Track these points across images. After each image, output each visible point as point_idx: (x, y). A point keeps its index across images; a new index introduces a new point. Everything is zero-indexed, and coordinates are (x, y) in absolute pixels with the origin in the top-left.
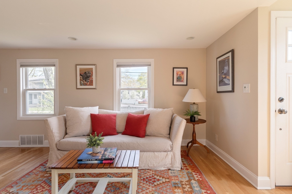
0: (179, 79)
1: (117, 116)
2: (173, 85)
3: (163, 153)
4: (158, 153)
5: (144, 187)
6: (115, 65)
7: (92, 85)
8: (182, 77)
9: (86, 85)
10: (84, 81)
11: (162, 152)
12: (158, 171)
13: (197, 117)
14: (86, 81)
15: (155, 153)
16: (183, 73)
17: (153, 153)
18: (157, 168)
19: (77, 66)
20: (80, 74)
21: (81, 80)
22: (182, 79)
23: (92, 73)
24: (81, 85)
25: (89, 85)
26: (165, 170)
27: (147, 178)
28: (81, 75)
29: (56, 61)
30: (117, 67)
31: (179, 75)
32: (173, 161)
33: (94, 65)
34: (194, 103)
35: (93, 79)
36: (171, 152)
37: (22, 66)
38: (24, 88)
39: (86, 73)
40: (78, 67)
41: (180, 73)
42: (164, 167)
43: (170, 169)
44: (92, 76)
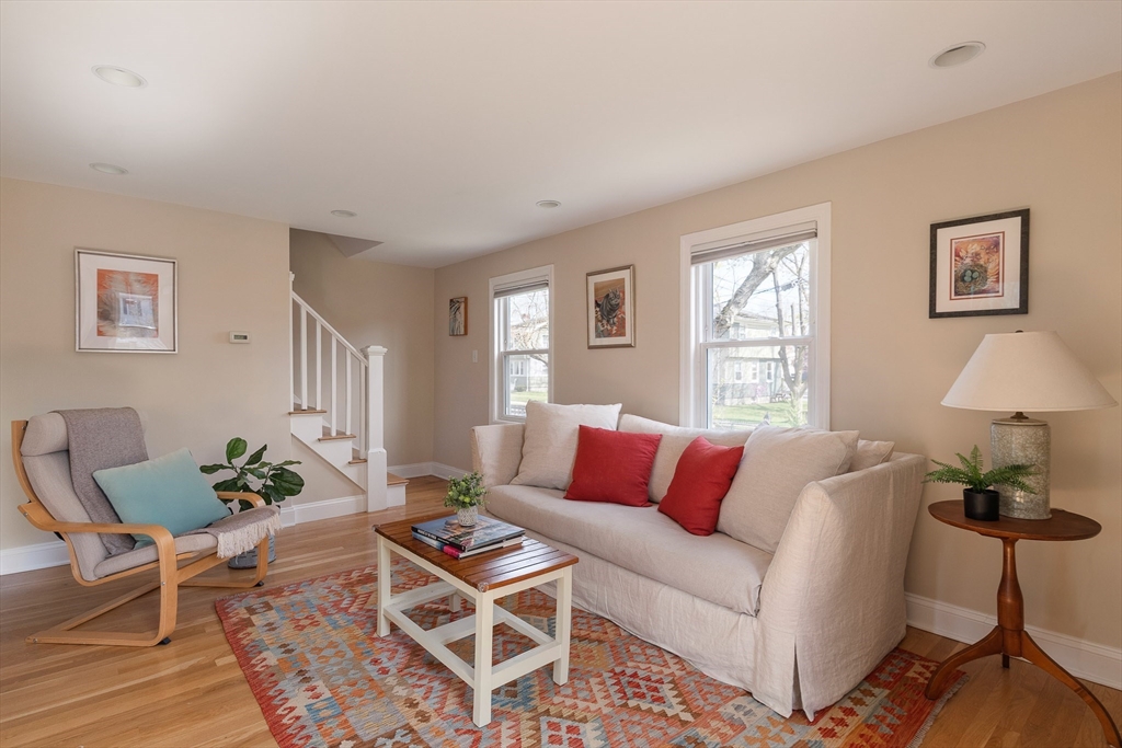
0: (968, 280)
1: (663, 444)
2: (933, 314)
3: (722, 612)
4: (706, 605)
5: (591, 691)
6: (686, 256)
7: (623, 334)
8: (991, 267)
9: (609, 334)
10: (605, 322)
11: (720, 608)
12: (703, 676)
13: (1019, 500)
14: (608, 321)
15: (698, 602)
16: (995, 245)
17: (691, 597)
18: (705, 665)
19: (590, 278)
20: (596, 302)
21: (597, 320)
22: (991, 279)
23: (624, 293)
24: (599, 334)
25: (616, 335)
26: (729, 687)
27: (635, 675)
28: (597, 305)
29: (548, 271)
30: (692, 264)
31: (968, 261)
32: (759, 660)
33: (628, 267)
34: (1019, 416)
35: (624, 313)
36: (755, 620)
37: (498, 294)
38: (502, 350)
39: (608, 295)
40: (593, 280)
41: (975, 248)
42: (730, 676)
43: (750, 694)
44: (623, 304)
